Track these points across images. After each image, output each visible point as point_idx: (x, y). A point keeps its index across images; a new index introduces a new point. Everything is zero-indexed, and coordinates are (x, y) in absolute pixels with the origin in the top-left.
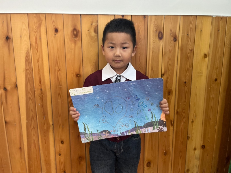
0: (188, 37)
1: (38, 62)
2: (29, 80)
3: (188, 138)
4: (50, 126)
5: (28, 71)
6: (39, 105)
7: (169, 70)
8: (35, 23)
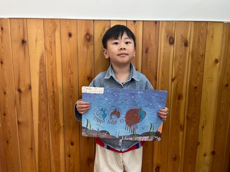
0: (199, 42)
1: (52, 65)
2: (42, 82)
3: (198, 143)
4: (61, 127)
5: (42, 74)
6: (51, 106)
7: (179, 75)
8: (50, 28)
